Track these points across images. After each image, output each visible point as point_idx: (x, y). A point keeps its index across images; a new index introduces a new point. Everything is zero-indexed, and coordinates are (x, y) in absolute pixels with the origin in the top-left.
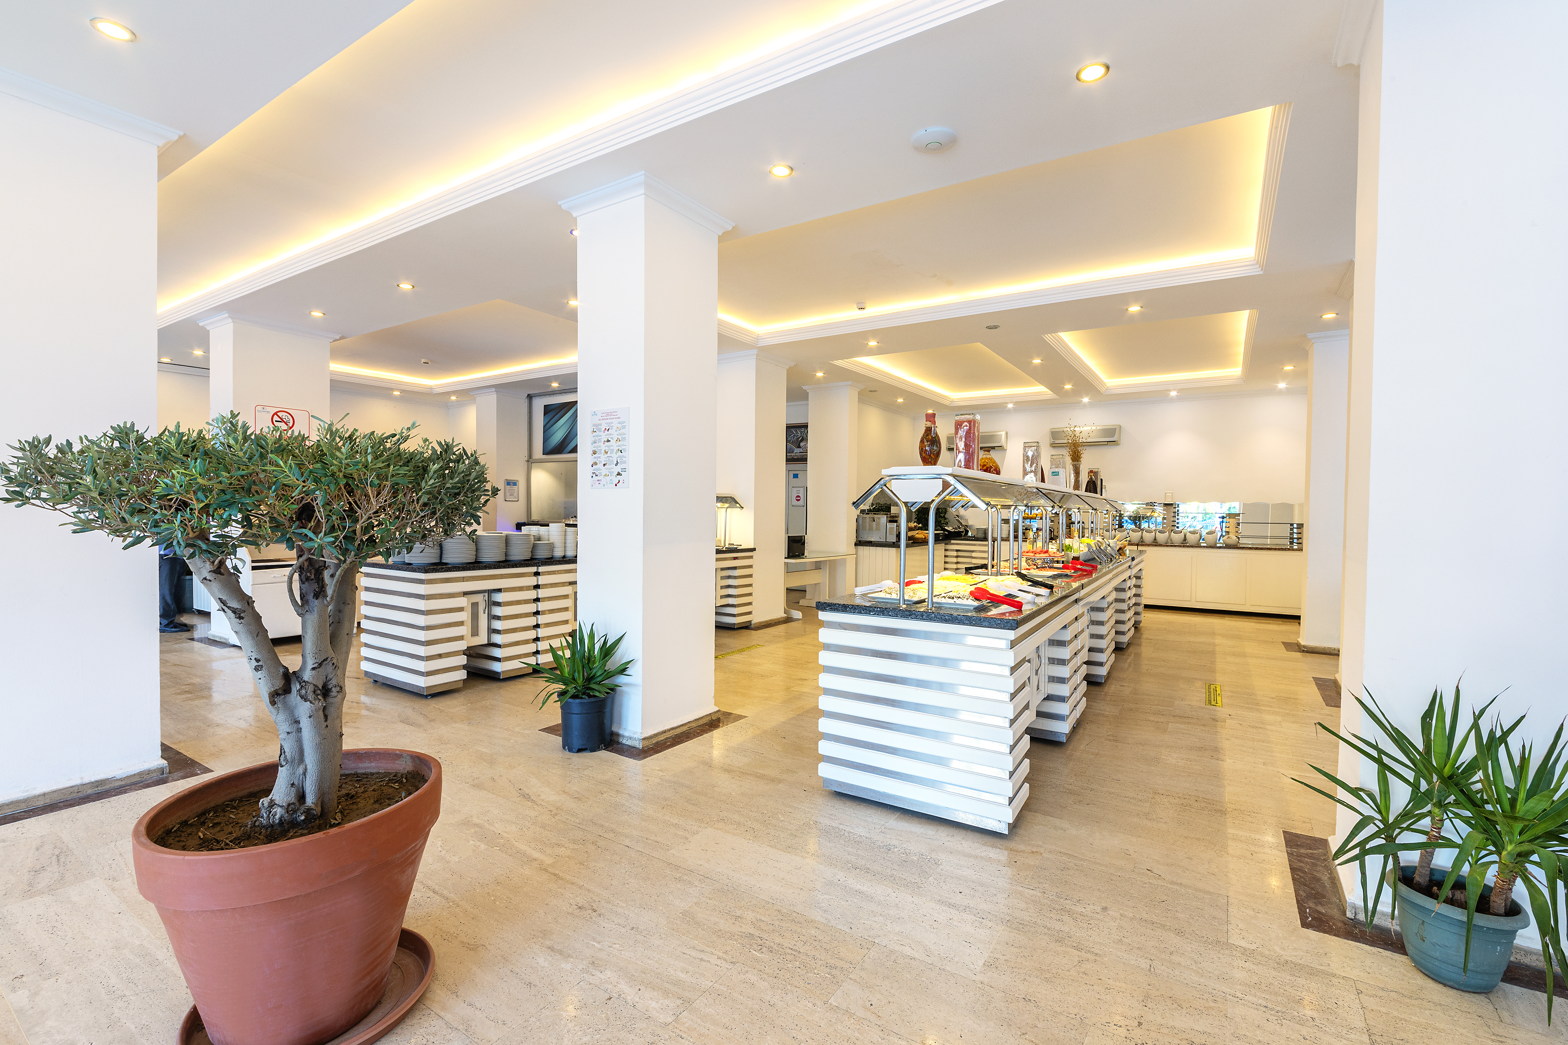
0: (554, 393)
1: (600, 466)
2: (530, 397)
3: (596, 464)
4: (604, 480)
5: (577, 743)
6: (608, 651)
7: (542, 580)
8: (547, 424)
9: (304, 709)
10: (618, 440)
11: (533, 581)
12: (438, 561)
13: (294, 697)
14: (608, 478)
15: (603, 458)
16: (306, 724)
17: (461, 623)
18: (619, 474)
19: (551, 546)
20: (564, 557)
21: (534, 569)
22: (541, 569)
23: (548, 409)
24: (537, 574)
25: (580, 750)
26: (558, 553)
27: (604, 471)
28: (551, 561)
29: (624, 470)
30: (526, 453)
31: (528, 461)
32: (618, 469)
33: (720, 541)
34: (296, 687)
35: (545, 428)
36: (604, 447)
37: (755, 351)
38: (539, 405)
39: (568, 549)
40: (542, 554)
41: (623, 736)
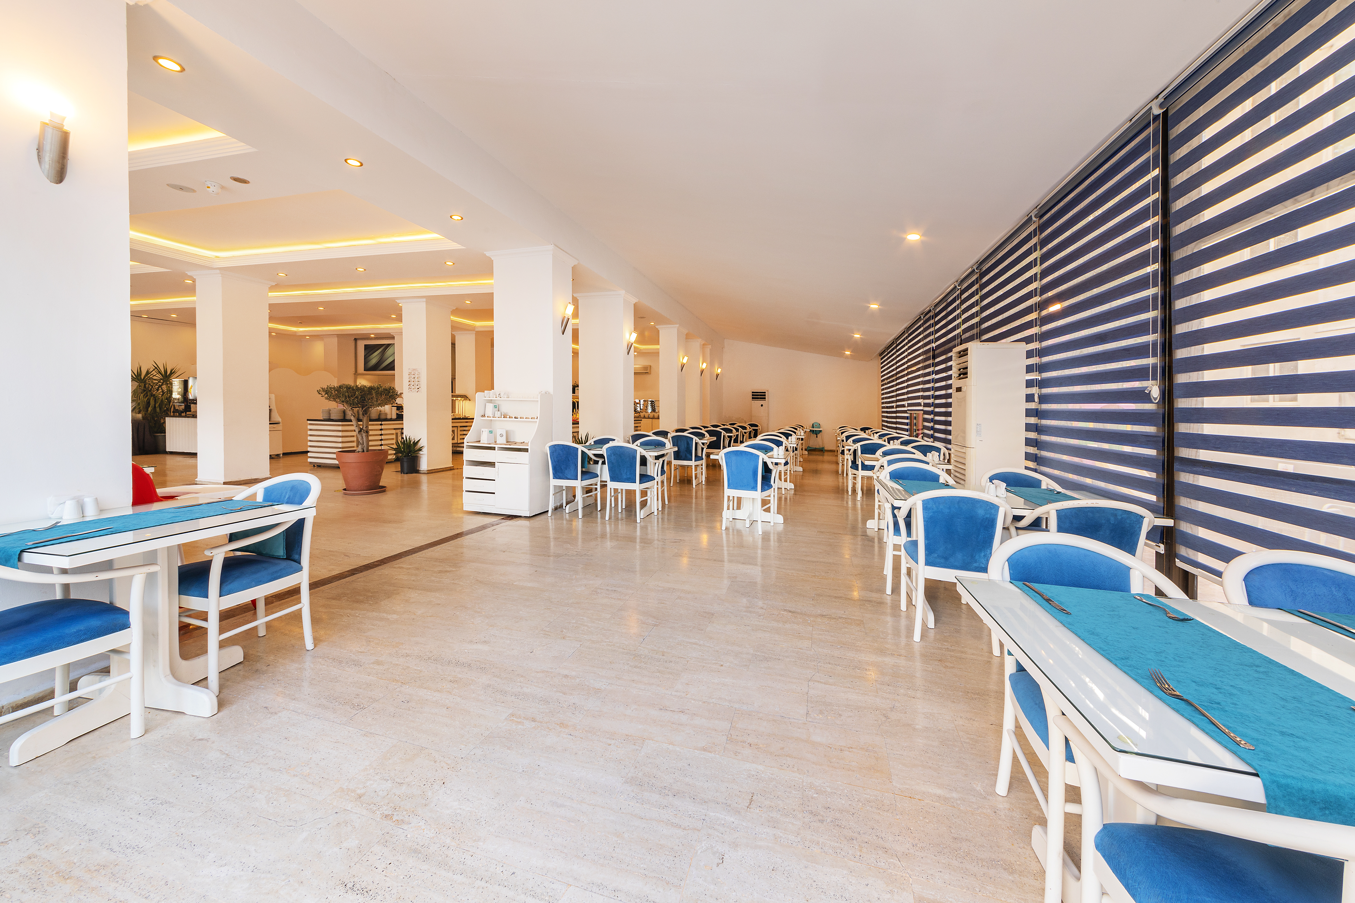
0: (372, 339)
1: (412, 386)
2: (356, 340)
3: (410, 385)
4: (413, 390)
5: (405, 471)
6: (415, 444)
7: (383, 427)
8: (367, 354)
9: (364, 435)
10: (418, 378)
11: (380, 427)
12: (343, 418)
13: (362, 432)
14: (414, 390)
15: (413, 383)
16: (364, 437)
17: (353, 442)
18: (418, 388)
19: (386, 414)
20: (391, 418)
21: (380, 423)
22: (383, 423)
23: (366, 347)
24: (381, 425)
25: (407, 473)
26: (389, 417)
27: (413, 387)
28: (386, 420)
29: (420, 387)
30: (354, 370)
31: (355, 374)
32: (418, 387)
33: (460, 415)
34: (363, 431)
35: (366, 357)
36: (413, 380)
37: (475, 332)
38: (361, 345)
39: (393, 416)
40: (383, 417)
41: (421, 470)
